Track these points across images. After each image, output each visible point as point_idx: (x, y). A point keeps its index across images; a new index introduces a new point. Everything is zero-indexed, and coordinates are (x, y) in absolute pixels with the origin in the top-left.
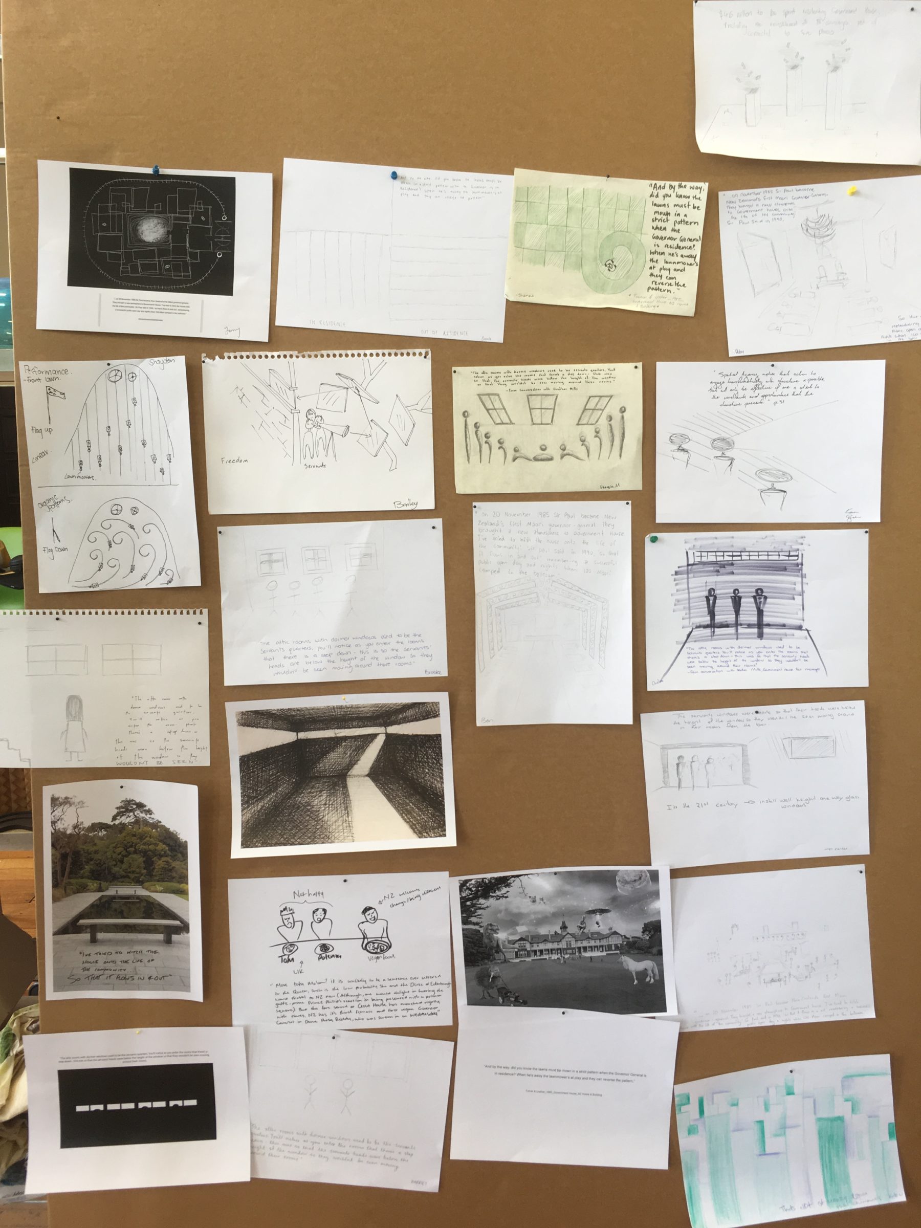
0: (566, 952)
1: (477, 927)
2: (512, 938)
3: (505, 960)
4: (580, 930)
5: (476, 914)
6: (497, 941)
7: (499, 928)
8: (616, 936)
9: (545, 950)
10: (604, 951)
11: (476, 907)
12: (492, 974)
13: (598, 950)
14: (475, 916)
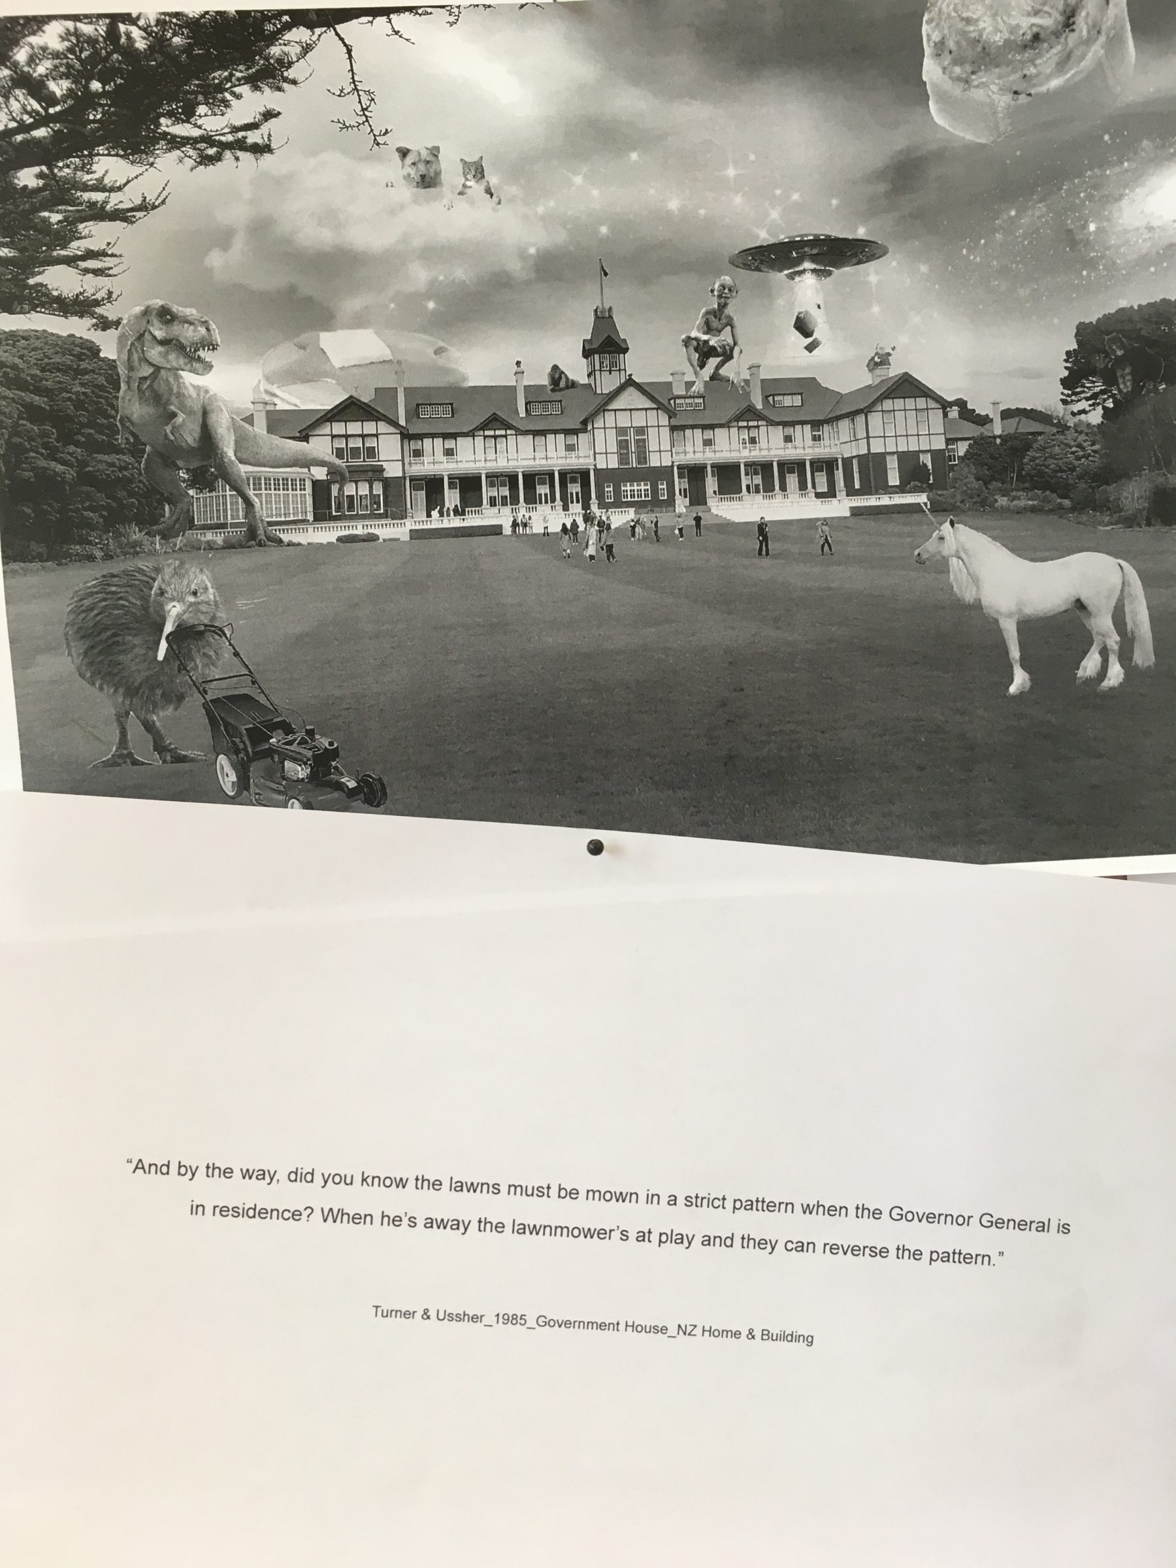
0: (617, 492)
1: (78, 327)
2: (293, 398)
3: (252, 533)
4: (702, 365)
5: (76, 247)
6: (205, 413)
7: (217, 337)
8: (910, 403)
9: (495, 478)
10: (841, 493)
11: (73, 202)
12: (174, 611)
13: (803, 486)
14: (70, 261)
